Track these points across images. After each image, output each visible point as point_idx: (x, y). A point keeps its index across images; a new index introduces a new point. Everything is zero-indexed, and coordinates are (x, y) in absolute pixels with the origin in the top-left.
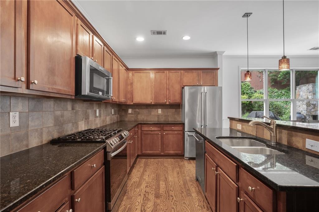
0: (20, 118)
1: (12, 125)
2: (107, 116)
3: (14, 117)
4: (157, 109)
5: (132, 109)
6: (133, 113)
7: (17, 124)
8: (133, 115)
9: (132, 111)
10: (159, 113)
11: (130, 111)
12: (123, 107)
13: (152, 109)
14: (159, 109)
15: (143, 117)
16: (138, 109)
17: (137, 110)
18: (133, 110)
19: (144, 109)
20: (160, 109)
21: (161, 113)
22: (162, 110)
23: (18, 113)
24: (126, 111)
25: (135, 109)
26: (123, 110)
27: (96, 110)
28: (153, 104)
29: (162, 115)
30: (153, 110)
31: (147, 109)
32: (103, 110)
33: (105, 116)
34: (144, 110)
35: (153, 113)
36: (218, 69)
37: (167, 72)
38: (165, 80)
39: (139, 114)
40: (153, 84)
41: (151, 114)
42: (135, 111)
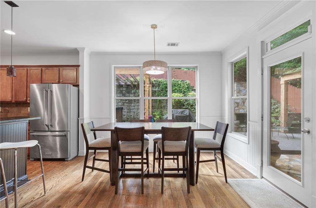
6: (3, 111)
16: (8, 107)
17: (7, 108)
18: (3, 108)
25: (5, 107)
30: (23, 108)
31: (17, 108)
34: (14, 108)
36: (79, 66)
37: (27, 69)
38: (25, 78)
39: (8, 112)
40: (13, 82)
41: (21, 113)
42: (5, 110)
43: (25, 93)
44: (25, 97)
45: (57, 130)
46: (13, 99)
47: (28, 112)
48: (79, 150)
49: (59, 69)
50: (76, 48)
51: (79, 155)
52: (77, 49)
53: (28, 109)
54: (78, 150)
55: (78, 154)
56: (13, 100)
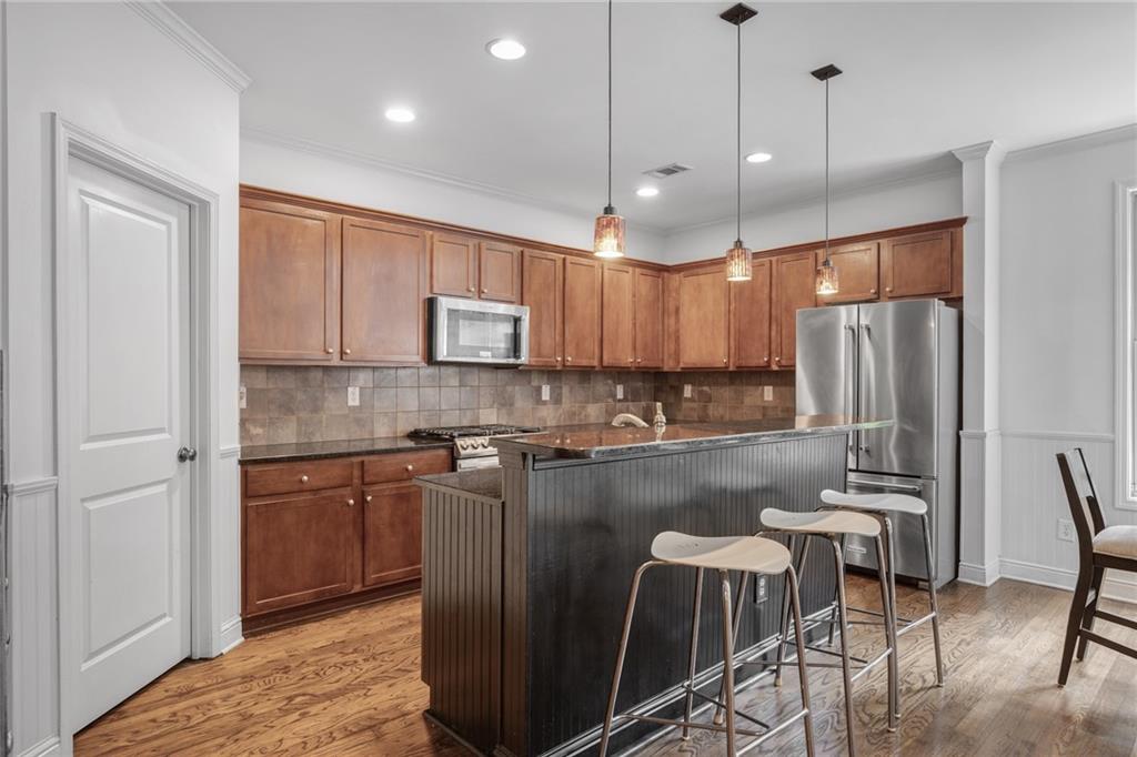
0: (361, 395)
1: (351, 403)
2: (587, 402)
3: (354, 394)
4: (760, 388)
5: (693, 384)
6: (696, 398)
7: (357, 403)
8: (695, 405)
9: (693, 391)
10: (766, 399)
11: (688, 391)
12: (673, 381)
13: (748, 384)
14: (766, 388)
15: (721, 410)
16: (709, 385)
17: (706, 388)
18: (696, 388)
19: (725, 384)
20: (771, 388)
21: (771, 399)
22: (777, 389)
23: (358, 389)
24: (678, 391)
25: (701, 385)
26: (672, 387)
27: (541, 387)
28: (731, 369)
29: (776, 407)
30: (751, 388)
31: (733, 387)
32: (571, 389)
33: (581, 402)
34: (725, 389)
35: (748, 401)
36: (960, 222)
37: (771, 261)
38: (766, 291)
39: (710, 401)
40: (732, 307)
41: (742, 403)
42: (701, 392)
43: (766, 340)
44: (766, 353)
45: (896, 471)
46: (732, 360)
47: (763, 401)
48: (962, 558)
49: (879, 244)
50: (950, 152)
51: (959, 579)
52: (953, 155)
53: (763, 390)
54: (957, 560)
55: (956, 575)
56: (731, 365)
